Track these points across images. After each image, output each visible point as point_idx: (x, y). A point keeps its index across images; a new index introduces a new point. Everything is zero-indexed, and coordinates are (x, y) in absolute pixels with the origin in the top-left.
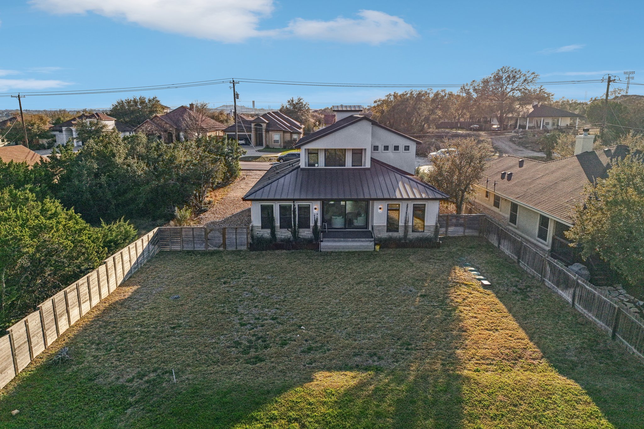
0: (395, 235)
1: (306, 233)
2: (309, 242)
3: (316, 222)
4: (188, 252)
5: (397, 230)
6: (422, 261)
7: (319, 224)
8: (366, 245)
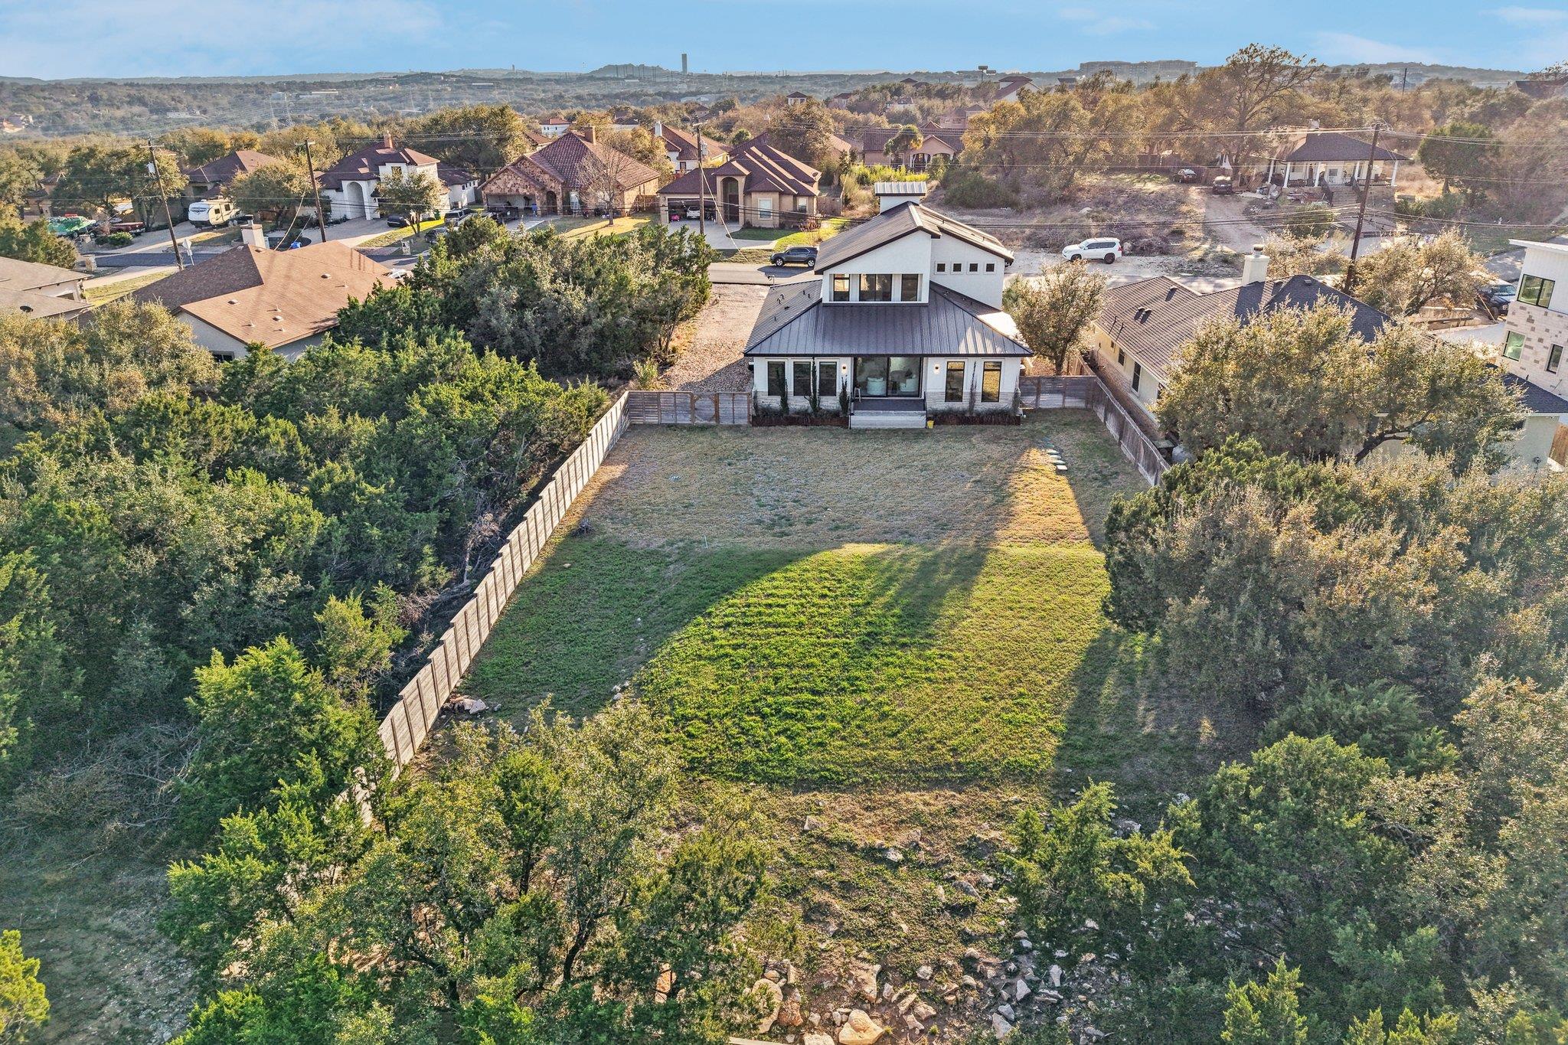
0: (956, 405)
1: (830, 403)
2: (835, 414)
3: (844, 388)
4: (669, 426)
5: (960, 399)
6: (988, 441)
7: (849, 390)
8: (914, 419)
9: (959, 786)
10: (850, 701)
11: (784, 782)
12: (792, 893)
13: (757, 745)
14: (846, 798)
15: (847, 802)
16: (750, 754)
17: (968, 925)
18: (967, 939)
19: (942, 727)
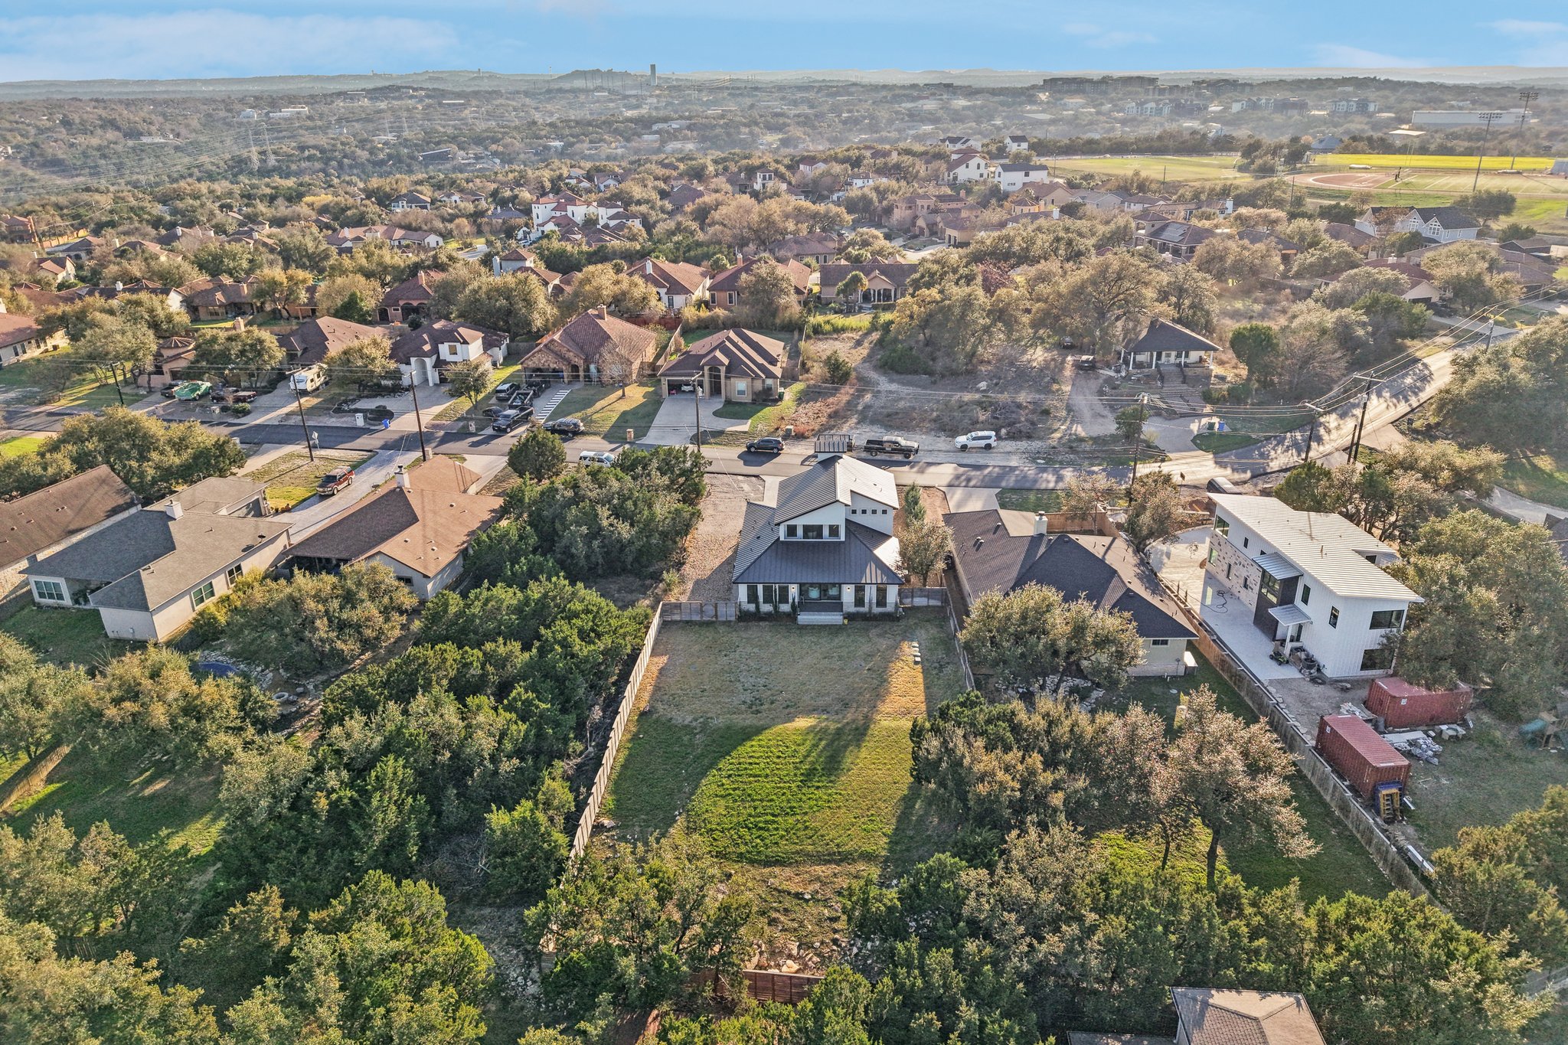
0: (861, 609)
1: (785, 608)
2: (787, 615)
3: (794, 599)
4: (687, 622)
5: (863, 606)
7: (796, 600)
8: (835, 618)
9: (838, 863)
10: (791, 820)
11: (759, 862)
12: (763, 913)
13: (746, 844)
14: (787, 869)
15: (788, 872)
16: (743, 849)
17: (836, 926)
18: (835, 931)
19: (833, 833)
